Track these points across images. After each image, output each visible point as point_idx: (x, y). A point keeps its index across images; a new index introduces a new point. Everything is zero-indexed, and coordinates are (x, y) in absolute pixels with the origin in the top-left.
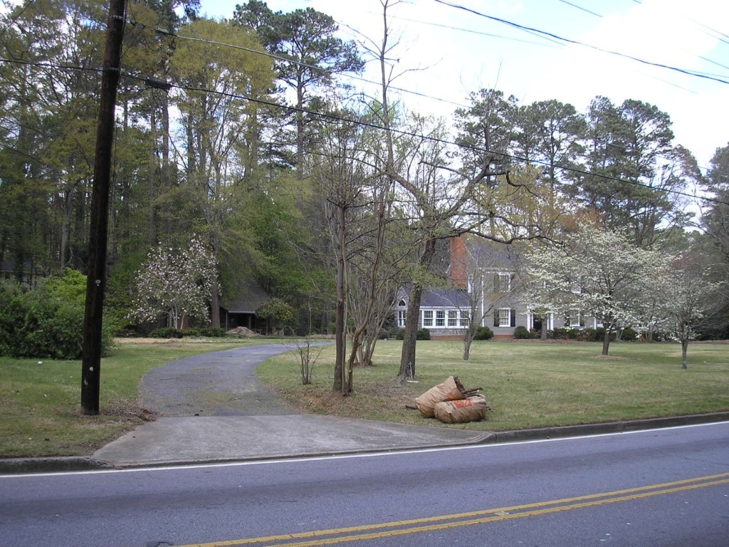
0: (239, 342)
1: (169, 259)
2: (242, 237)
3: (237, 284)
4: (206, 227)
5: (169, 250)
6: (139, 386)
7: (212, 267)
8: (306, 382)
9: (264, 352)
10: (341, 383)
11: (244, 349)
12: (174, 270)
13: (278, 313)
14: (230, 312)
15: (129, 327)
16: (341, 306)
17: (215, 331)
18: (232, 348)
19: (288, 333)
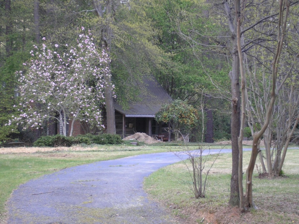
0: (134, 150)
1: (55, 57)
2: (138, 30)
3: (134, 84)
4: (95, 20)
5: (54, 47)
6: (6, 203)
7: (103, 66)
8: (200, 195)
9: (160, 161)
10: (239, 196)
11: (137, 158)
12: (61, 70)
13: (181, 117)
14: (127, 116)
15: (13, 136)
16: (236, 106)
17: (109, 138)
18: (125, 156)
19: (193, 140)
